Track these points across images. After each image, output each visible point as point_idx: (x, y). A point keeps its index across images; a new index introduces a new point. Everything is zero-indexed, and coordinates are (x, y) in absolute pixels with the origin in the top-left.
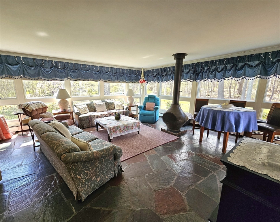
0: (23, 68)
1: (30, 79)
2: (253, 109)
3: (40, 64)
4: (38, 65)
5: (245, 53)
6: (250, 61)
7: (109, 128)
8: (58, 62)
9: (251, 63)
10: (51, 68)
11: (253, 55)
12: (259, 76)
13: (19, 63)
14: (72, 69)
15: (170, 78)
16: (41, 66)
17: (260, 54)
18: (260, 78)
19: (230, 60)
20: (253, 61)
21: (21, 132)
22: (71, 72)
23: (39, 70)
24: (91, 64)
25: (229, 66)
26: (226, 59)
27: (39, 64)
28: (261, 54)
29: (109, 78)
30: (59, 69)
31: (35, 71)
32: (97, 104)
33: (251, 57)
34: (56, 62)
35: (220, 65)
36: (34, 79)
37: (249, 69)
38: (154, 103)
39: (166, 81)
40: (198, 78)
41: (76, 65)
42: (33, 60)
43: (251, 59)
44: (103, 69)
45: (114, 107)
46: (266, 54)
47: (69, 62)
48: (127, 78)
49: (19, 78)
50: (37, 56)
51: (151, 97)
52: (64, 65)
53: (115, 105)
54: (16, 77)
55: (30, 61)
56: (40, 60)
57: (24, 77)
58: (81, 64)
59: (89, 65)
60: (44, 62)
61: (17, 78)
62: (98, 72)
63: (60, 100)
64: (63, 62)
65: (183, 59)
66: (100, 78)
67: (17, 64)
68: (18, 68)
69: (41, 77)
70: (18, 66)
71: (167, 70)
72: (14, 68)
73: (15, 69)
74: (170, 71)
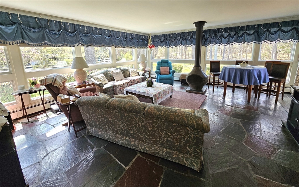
0: (21, 29)
1: (31, 45)
2: (265, 67)
3: (45, 24)
4: (41, 27)
5: (244, 24)
6: (248, 30)
7: (154, 95)
8: (67, 23)
9: (248, 32)
10: (59, 31)
11: (250, 25)
12: (254, 41)
13: (15, 23)
14: (83, 32)
15: (179, 43)
16: (46, 27)
17: (254, 25)
18: (256, 43)
19: (233, 29)
20: (250, 30)
21: (26, 118)
22: (83, 36)
23: (44, 32)
24: (102, 28)
25: (232, 34)
26: (230, 28)
27: (43, 25)
28: (256, 25)
29: (120, 43)
30: (69, 33)
31: (37, 35)
32: (114, 72)
33: (248, 27)
34: (65, 24)
35: (225, 32)
36: (37, 44)
37: (248, 37)
38: (168, 67)
39: (175, 46)
40: (206, 43)
41: (87, 28)
42: (34, 20)
43: (248, 29)
44: (114, 33)
45: (129, 74)
46: (259, 25)
47: (80, 24)
48: (136, 43)
49: (15, 44)
50: (39, 14)
51: (164, 61)
52: (74, 28)
53: (130, 72)
54: (11, 43)
55: (30, 21)
56: (45, 19)
57: (23, 42)
58: (92, 27)
59: (101, 29)
60: (50, 23)
61: (13, 44)
62: (109, 36)
63: (75, 70)
64: (73, 24)
65: (203, 26)
66: (112, 43)
67: (12, 25)
68: (14, 29)
69: (47, 42)
70: (13, 27)
71: (176, 36)
72: (9, 29)
73: (10, 32)
74: (178, 37)
